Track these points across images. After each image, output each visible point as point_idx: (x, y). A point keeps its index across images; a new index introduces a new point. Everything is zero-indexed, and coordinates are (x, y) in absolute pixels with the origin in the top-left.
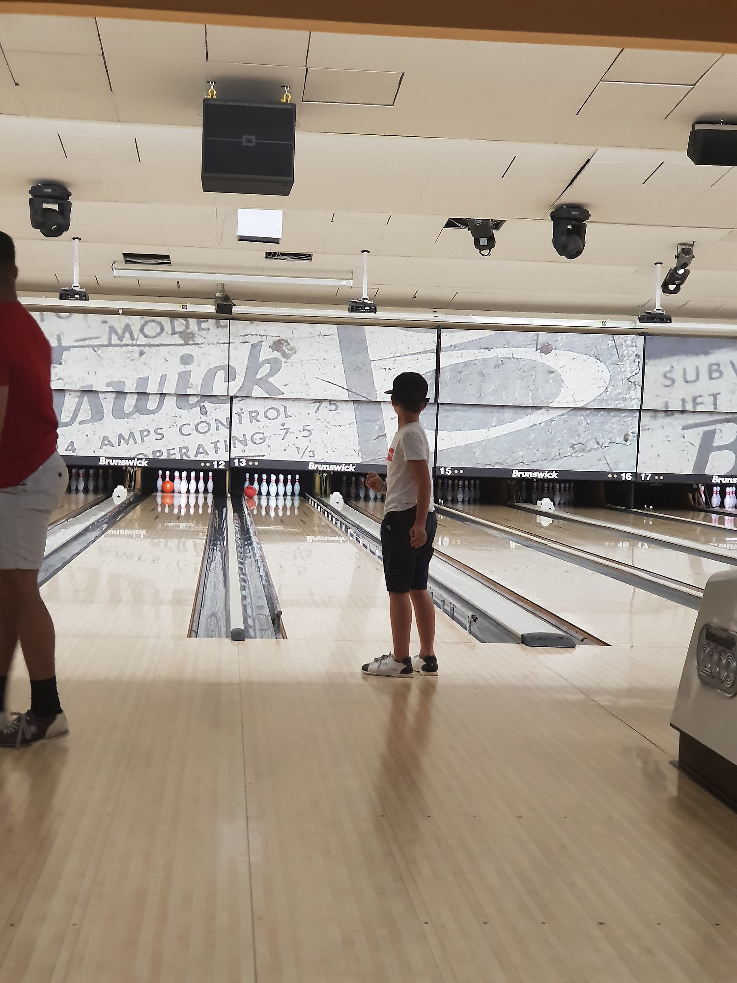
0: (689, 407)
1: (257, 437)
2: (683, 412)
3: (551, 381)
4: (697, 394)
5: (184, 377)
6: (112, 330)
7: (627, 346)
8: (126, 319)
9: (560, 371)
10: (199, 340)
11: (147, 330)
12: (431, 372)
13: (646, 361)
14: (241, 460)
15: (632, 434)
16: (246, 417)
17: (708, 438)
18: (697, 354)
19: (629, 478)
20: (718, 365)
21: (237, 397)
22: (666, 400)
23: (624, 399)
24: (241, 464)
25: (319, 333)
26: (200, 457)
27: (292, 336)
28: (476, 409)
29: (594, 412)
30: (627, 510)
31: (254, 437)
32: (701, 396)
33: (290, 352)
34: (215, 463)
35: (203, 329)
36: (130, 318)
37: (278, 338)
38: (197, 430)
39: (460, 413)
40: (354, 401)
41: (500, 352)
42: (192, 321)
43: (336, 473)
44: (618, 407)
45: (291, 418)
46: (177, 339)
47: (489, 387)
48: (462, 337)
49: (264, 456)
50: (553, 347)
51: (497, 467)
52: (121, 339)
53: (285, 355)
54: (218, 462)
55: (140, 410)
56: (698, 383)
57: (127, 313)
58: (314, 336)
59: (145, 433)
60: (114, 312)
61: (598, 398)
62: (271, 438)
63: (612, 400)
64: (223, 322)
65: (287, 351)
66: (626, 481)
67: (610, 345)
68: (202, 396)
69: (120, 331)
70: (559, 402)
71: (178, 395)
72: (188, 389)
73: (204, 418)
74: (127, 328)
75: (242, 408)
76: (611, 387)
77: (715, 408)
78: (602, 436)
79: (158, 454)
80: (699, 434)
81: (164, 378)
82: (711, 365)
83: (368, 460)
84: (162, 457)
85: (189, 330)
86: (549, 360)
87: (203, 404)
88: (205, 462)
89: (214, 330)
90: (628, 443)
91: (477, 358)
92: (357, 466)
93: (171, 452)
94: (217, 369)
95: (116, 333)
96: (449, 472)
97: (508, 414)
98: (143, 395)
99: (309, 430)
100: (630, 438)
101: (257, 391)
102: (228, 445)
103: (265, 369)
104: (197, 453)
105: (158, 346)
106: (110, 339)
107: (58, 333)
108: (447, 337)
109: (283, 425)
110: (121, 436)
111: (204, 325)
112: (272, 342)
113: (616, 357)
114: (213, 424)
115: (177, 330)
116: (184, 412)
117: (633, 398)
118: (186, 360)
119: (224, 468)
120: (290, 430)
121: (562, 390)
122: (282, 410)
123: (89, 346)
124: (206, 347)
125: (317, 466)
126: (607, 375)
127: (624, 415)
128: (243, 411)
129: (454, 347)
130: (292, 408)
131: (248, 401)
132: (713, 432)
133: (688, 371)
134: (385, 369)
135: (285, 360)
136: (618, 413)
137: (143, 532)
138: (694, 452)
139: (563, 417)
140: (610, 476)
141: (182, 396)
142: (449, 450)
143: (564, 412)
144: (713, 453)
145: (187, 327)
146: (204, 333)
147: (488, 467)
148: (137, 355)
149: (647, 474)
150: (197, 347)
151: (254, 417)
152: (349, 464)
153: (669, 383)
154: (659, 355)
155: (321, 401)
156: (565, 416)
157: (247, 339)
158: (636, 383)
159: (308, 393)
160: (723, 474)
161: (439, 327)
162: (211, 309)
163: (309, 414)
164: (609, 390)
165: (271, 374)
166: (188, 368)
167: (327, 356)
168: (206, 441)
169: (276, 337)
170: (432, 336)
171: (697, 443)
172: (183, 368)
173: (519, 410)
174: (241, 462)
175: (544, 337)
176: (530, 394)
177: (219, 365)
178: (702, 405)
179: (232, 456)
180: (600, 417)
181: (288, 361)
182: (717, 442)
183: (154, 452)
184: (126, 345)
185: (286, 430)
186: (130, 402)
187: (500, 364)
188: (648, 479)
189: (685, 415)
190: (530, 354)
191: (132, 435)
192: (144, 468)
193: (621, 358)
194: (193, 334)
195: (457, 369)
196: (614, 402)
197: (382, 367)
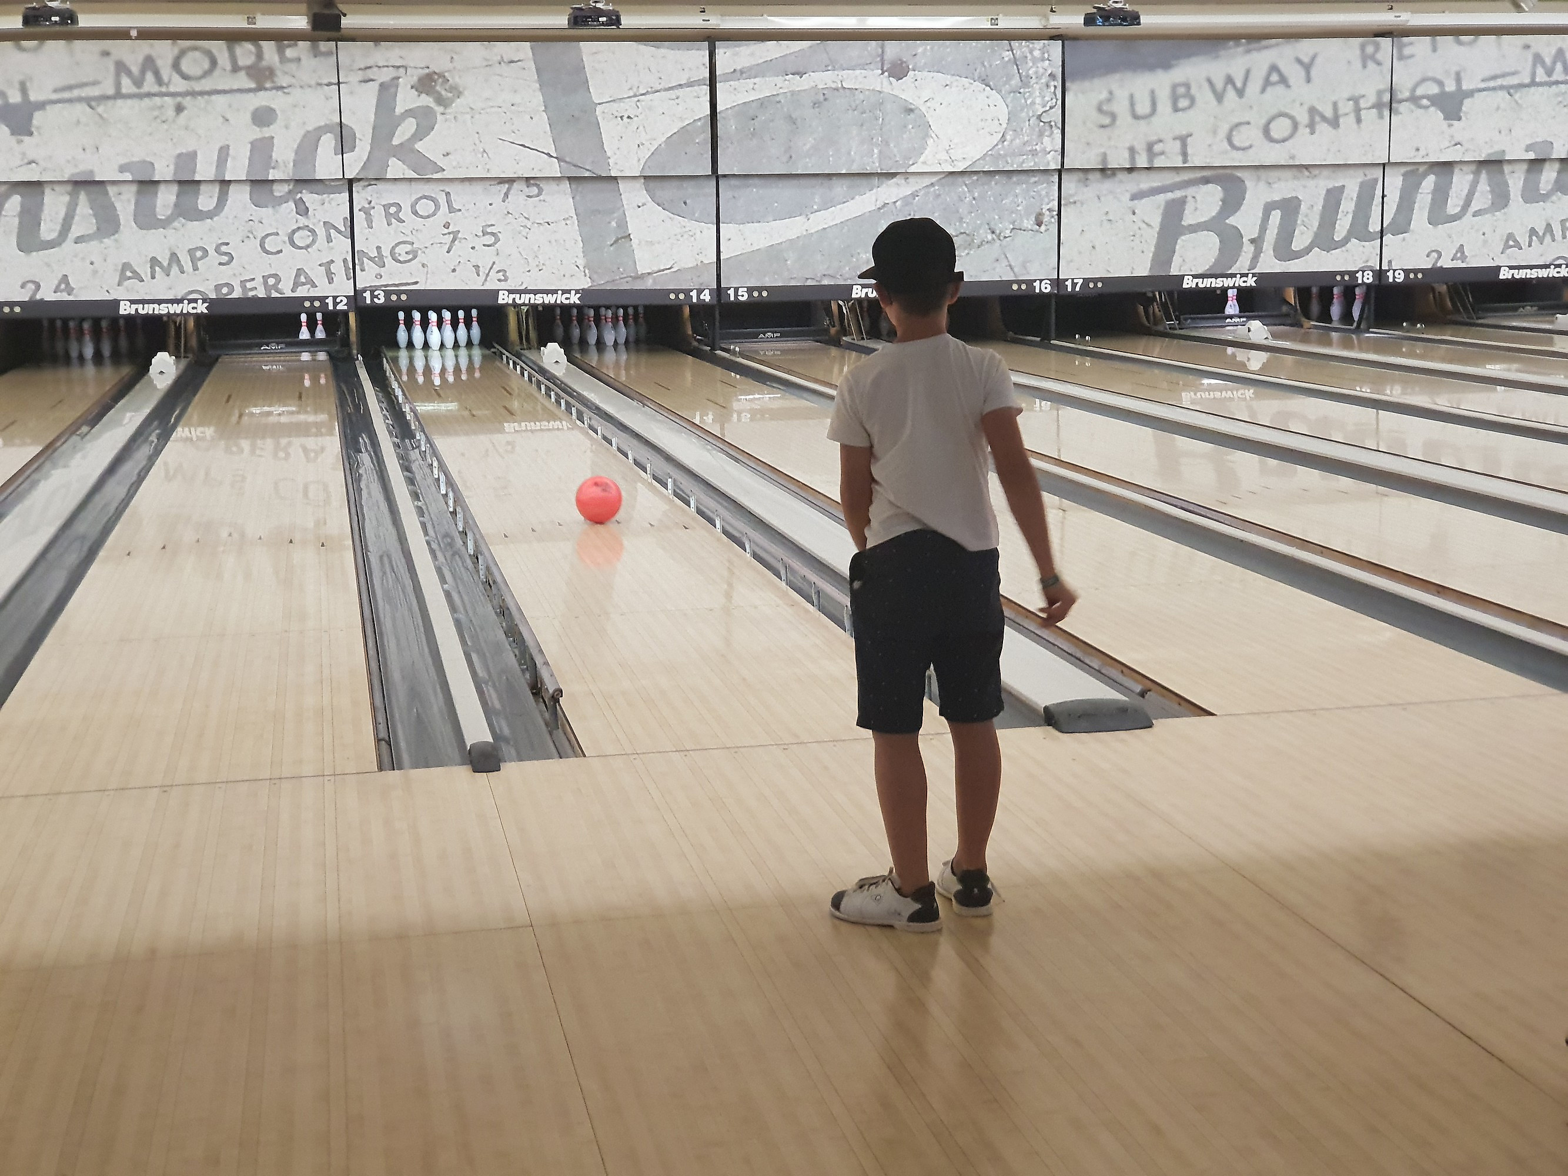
0: (1142, 162)
1: (401, 250)
2: (1131, 170)
3: (911, 126)
4: (1154, 138)
5: (262, 149)
6: (121, 67)
7: (1034, 60)
8: (146, 47)
9: (923, 109)
10: (283, 80)
11: (185, 66)
12: (702, 121)
13: (1068, 84)
14: (376, 293)
15: (1048, 212)
16: (378, 214)
17: (1174, 212)
18: (1151, 67)
19: (1046, 288)
20: (1188, 86)
21: (359, 180)
22: (1103, 150)
23: (1034, 153)
24: (376, 300)
25: (499, 58)
26: (302, 292)
27: (450, 66)
28: (782, 183)
29: (984, 179)
30: (1045, 343)
31: (397, 250)
32: (1161, 141)
33: (450, 95)
34: (330, 301)
35: (291, 60)
36: (152, 46)
37: (427, 71)
38: (292, 243)
39: (755, 191)
40: (569, 178)
41: (822, 79)
42: (269, 48)
43: (549, 308)
44: (1025, 167)
45: (460, 213)
46: (243, 81)
47: (806, 142)
48: (752, 54)
49: (416, 283)
50: (910, 67)
51: (825, 282)
52: (138, 83)
53: (440, 101)
54: (335, 298)
55: (187, 211)
56: (1154, 119)
57: (146, 34)
58: (490, 63)
59: (199, 254)
60: (121, 34)
61: (990, 153)
62: (427, 251)
63: (1013, 154)
64: (324, 46)
65: (443, 93)
66: (1042, 295)
67: (1006, 59)
68: (298, 181)
69: (135, 70)
70: (924, 163)
71: (252, 181)
72: (271, 171)
73: (303, 221)
74: (149, 63)
75: (370, 199)
76: (1011, 133)
77: (1185, 161)
78: (1000, 218)
79: (225, 290)
80: (1159, 207)
81: (224, 153)
82: (1174, 87)
83: (602, 282)
84: (235, 295)
85: (264, 63)
86: (905, 90)
87: (299, 195)
88: (312, 299)
89: (309, 62)
90: (1043, 228)
91: (782, 91)
92: (584, 293)
93: (249, 285)
94: (320, 131)
95: (129, 73)
96: (743, 296)
97: (840, 188)
98: (188, 185)
99: (493, 234)
100: (1046, 219)
101: (396, 168)
102: (351, 267)
103: (406, 129)
104: (296, 285)
105: (210, 93)
106: (118, 85)
107: (21, 77)
108: (727, 57)
109: (447, 226)
110: (154, 262)
111: (289, 53)
112: (415, 79)
113: (1015, 81)
114: (321, 232)
115: (241, 63)
116: (265, 212)
117: (1048, 150)
118: (263, 117)
119: (346, 308)
120: (460, 235)
121: (930, 142)
122: (442, 199)
123: (80, 99)
124: (296, 92)
125: (512, 296)
126: (1003, 113)
127: (1033, 179)
128: (372, 204)
129: (739, 74)
130: (461, 196)
131: (381, 186)
132: (1183, 201)
133: (1137, 97)
134: (622, 117)
135: (440, 109)
136: (1023, 177)
137: (209, 431)
138: (1151, 237)
139: (932, 189)
140: (1015, 287)
141: (260, 185)
142: (741, 257)
143: (934, 179)
144: (1183, 238)
145: (260, 56)
146: (293, 66)
147: (809, 283)
148: (171, 113)
149: (1075, 281)
150: (280, 93)
151: (392, 213)
152: (569, 292)
153: (1107, 121)
154: (1088, 73)
155: (511, 181)
156: (937, 188)
157: (370, 74)
158: (1053, 123)
159: (488, 167)
160: (1200, 272)
161: (712, 39)
162: (300, 22)
163: (491, 204)
164: (1008, 137)
165: (420, 134)
166: (267, 132)
167: (517, 99)
168: (311, 262)
169: (423, 68)
170: (699, 55)
171: (1156, 221)
172: (257, 133)
173: (858, 181)
174: (377, 297)
175: (893, 49)
176: (876, 151)
177: (323, 124)
178: (1163, 157)
179: (359, 286)
180: (995, 186)
181: (448, 111)
182: (1189, 219)
183: (218, 288)
184: (149, 95)
185: (452, 236)
186: (166, 199)
187: (821, 100)
188: (1077, 289)
189: (1134, 175)
190: (873, 80)
191: (174, 257)
192: (198, 317)
193: (1025, 81)
194: (271, 73)
195: (749, 112)
196: (1017, 158)
197: (616, 114)
